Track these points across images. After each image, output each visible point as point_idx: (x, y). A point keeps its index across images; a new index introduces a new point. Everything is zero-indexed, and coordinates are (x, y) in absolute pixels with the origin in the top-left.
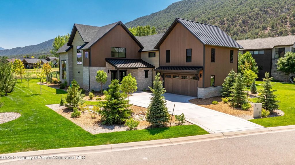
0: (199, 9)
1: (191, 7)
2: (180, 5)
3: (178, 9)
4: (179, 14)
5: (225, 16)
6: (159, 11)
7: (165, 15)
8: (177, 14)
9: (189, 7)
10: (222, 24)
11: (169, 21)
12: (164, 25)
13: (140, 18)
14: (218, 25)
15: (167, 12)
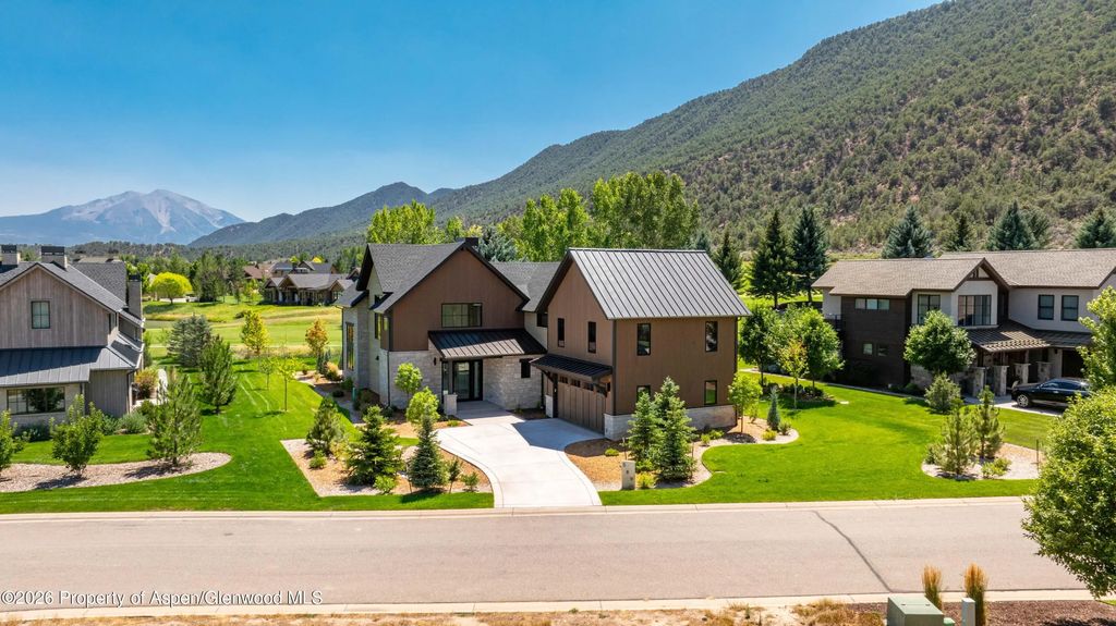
0: (929, 61)
1: (898, 52)
2: (854, 45)
3: (844, 63)
4: (849, 79)
5: (1025, 87)
6: (771, 71)
7: (795, 87)
8: (840, 81)
9: (888, 52)
10: (1007, 122)
11: (805, 110)
12: (783, 129)
13: (700, 98)
14: (991, 125)
15: (803, 75)
